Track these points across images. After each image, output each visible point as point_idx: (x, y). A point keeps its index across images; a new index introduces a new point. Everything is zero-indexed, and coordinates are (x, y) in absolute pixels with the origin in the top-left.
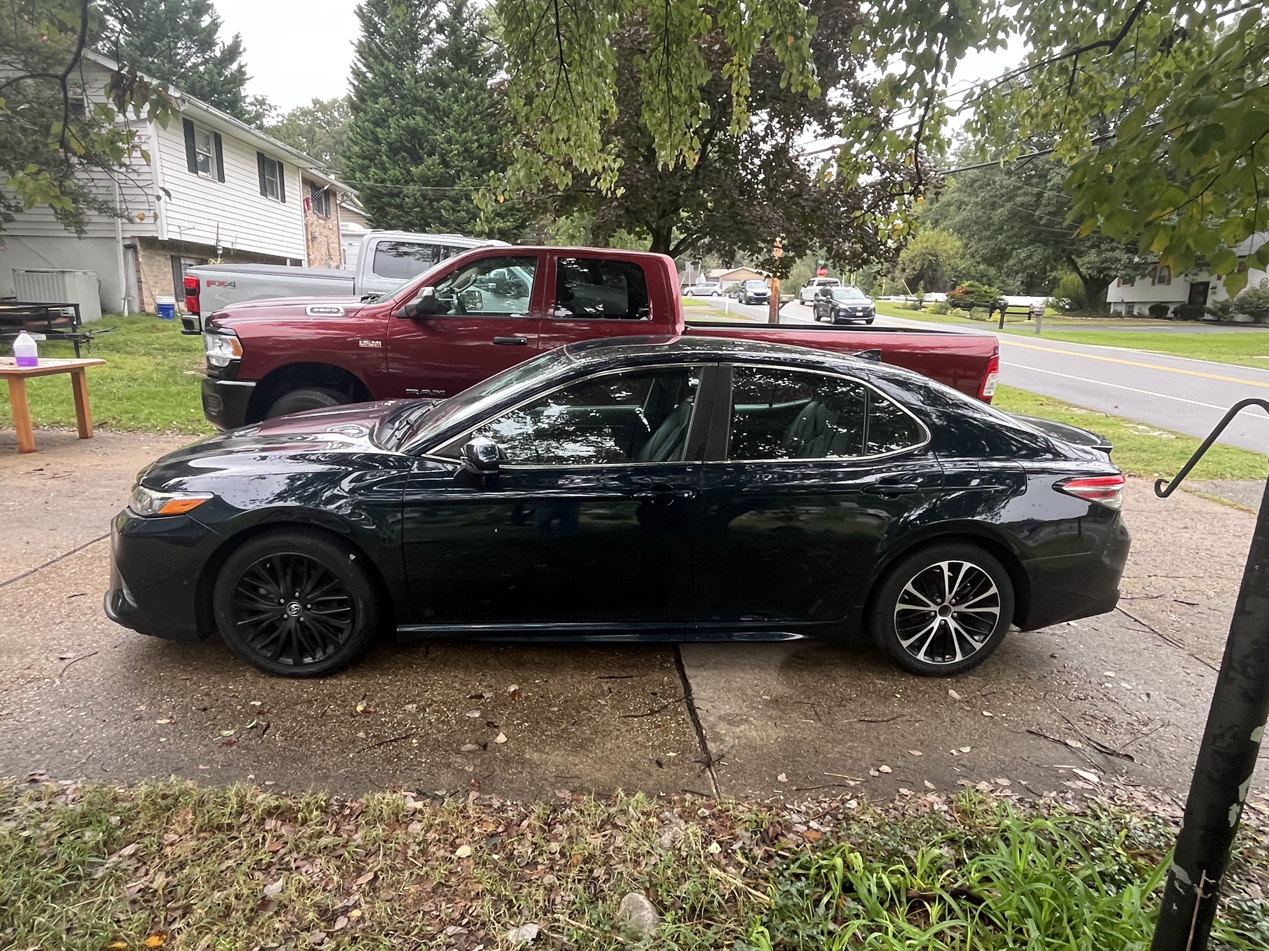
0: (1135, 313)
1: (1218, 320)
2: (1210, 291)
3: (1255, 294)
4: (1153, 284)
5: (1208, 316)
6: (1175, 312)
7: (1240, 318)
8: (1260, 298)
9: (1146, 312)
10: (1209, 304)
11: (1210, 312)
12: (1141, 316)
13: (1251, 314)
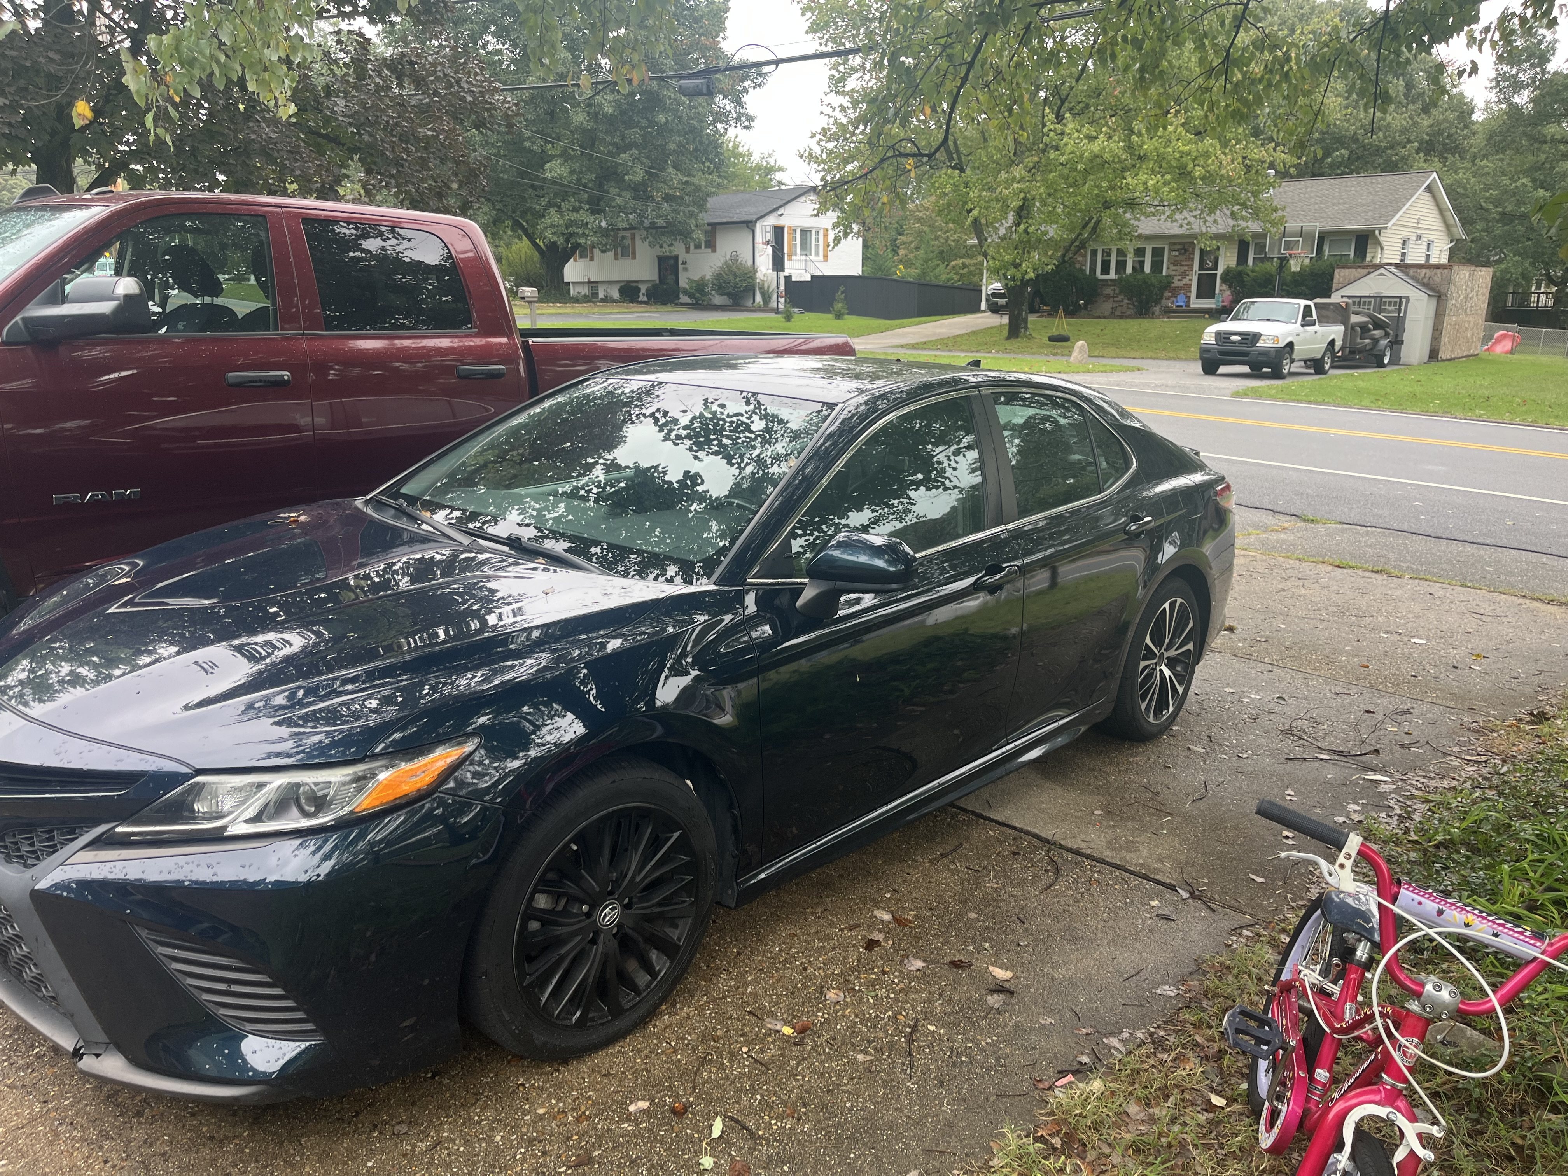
0: (601, 295)
1: (697, 303)
2: (681, 267)
3: (730, 271)
4: (616, 258)
5: (684, 299)
6: (649, 294)
7: (718, 300)
8: (735, 276)
9: (616, 295)
10: (683, 283)
11: (686, 292)
12: (607, 300)
13: (729, 295)
